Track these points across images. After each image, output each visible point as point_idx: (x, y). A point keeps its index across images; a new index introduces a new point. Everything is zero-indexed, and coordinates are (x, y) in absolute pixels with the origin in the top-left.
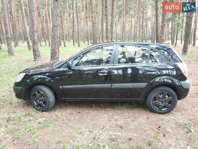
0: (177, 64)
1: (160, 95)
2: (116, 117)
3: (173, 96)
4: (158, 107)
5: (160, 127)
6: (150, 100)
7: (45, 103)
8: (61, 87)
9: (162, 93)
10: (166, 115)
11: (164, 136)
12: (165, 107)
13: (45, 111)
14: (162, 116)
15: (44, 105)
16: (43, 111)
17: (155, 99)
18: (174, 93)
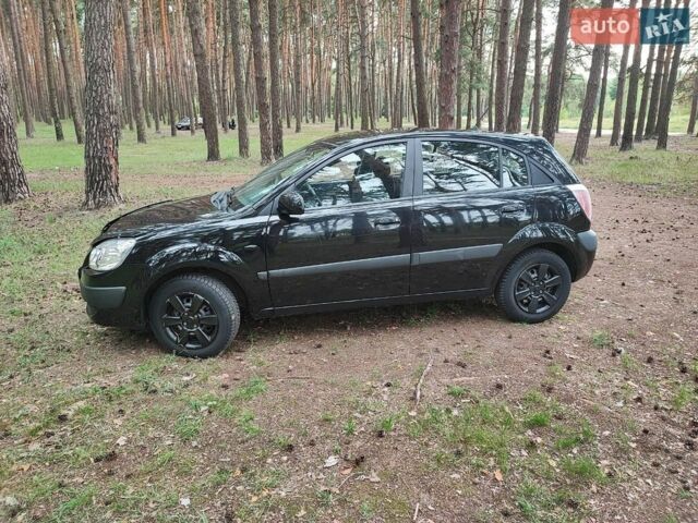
0: (571, 187)
1: (533, 273)
2: (432, 344)
3: (561, 272)
4: (526, 305)
5: (548, 352)
6: (510, 290)
7: (211, 330)
8: (263, 274)
9: (537, 268)
10: (546, 323)
11: (569, 368)
12: (543, 303)
13: (213, 354)
14: (537, 329)
15: (209, 339)
16: (204, 357)
17: (521, 284)
18: (564, 265)
